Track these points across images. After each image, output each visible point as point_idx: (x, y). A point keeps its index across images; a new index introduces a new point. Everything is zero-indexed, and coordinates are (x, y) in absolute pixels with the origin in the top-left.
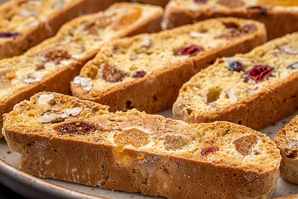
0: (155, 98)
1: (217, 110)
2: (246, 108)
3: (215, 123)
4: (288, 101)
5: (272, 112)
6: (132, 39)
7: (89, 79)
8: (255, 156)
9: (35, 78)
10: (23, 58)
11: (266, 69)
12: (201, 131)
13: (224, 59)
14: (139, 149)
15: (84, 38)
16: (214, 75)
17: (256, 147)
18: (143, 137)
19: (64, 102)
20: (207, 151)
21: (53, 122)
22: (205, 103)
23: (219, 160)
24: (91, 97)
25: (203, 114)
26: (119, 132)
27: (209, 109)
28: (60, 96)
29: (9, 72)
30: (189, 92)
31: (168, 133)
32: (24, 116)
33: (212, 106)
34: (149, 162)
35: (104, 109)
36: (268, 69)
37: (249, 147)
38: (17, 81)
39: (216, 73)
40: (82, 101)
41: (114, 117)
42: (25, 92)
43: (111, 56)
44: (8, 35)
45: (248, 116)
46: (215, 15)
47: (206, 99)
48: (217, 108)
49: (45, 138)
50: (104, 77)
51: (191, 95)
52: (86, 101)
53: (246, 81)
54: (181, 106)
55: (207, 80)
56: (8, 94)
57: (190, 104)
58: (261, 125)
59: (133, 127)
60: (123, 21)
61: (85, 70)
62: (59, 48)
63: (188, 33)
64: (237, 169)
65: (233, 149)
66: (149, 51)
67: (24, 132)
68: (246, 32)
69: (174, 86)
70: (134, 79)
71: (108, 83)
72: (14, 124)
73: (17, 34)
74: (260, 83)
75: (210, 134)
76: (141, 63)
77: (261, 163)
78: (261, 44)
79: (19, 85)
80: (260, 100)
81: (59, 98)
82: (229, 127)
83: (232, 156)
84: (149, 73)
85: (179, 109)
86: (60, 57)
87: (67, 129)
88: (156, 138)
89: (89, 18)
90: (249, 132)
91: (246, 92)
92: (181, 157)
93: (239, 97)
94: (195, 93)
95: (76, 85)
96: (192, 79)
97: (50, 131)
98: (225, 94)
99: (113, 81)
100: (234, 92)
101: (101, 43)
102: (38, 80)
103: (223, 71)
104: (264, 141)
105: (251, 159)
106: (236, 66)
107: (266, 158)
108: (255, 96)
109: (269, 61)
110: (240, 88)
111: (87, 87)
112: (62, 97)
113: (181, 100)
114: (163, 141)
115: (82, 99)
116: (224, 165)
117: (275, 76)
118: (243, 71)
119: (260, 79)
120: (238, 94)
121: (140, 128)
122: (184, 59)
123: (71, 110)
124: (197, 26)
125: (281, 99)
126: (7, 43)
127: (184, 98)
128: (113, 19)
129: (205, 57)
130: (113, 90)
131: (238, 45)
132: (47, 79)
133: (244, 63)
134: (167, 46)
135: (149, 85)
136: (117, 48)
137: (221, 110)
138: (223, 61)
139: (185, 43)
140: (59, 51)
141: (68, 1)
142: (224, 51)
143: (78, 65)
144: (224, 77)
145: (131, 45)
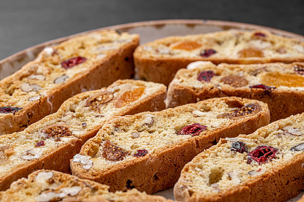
0: (156, 178)
1: (219, 192)
2: (248, 191)
4: (291, 183)
5: (275, 194)
6: (134, 116)
7: (90, 157)
9: (34, 155)
10: (23, 134)
11: (269, 150)
13: (227, 139)
15: (85, 114)
16: (217, 156)
19: (63, 181)
22: (207, 185)
24: (91, 176)
25: (205, 196)
27: (211, 191)
28: (59, 175)
29: (8, 148)
30: (191, 172)
32: (21, 194)
33: (214, 187)
35: (103, 189)
36: (272, 150)
38: (15, 158)
39: (219, 153)
40: (81, 180)
41: (113, 197)
42: (24, 169)
43: (113, 133)
44: (8, 110)
45: (251, 199)
46: (218, 94)
47: (208, 180)
48: (219, 189)
50: (105, 155)
51: (193, 175)
52: (86, 180)
53: (249, 162)
54: (182, 187)
55: (209, 160)
56: (6, 171)
57: (191, 185)
60: (124, 98)
61: (85, 148)
62: (60, 124)
63: (191, 112)
66: (151, 129)
68: (250, 111)
69: (176, 165)
70: (135, 158)
71: (108, 161)
73: (17, 109)
74: (263, 165)
76: (143, 142)
78: (265, 124)
79: (17, 162)
80: (263, 182)
81: (58, 176)
84: (150, 152)
85: (180, 190)
86: (60, 133)
89: (92, 94)
91: (249, 173)
93: (241, 178)
94: (197, 174)
95: (76, 164)
96: (195, 159)
98: (227, 175)
99: (113, 160)
100: (236, 174)
101: (103, 119)
102: (36, 157)
103: (225, 152)
106: (239, 147)
108: (258, 178)
109: (273, 142)
110: (243, 170)
111: (87, 166)
112: (61, 176)
113: (183, 181)
115: (81, 178)
117: (279, 158)
118: (247, 152)
119: (263, 161)
120: (241, 176)
122: (186, 138)
123: (69, 189)
124: (200, 104)
125: (284, 181)
126: (6, 118)
127: (186, 179)
128: (115, 95)
129: (207, 135)
130: (113, 169)
131: (241, 125)
132: (46, 156)
133: (248, 144)
134: (169, 124)
135: (151, 164)
136: (119, 125)
137: (223, 193)
138: (226, 142)
139: (188, 122)
140: (60, 127)
141: (71, 76)
142: (227, 129)
143: (78, 142)
144: (227, 158)
145: (133, 122)
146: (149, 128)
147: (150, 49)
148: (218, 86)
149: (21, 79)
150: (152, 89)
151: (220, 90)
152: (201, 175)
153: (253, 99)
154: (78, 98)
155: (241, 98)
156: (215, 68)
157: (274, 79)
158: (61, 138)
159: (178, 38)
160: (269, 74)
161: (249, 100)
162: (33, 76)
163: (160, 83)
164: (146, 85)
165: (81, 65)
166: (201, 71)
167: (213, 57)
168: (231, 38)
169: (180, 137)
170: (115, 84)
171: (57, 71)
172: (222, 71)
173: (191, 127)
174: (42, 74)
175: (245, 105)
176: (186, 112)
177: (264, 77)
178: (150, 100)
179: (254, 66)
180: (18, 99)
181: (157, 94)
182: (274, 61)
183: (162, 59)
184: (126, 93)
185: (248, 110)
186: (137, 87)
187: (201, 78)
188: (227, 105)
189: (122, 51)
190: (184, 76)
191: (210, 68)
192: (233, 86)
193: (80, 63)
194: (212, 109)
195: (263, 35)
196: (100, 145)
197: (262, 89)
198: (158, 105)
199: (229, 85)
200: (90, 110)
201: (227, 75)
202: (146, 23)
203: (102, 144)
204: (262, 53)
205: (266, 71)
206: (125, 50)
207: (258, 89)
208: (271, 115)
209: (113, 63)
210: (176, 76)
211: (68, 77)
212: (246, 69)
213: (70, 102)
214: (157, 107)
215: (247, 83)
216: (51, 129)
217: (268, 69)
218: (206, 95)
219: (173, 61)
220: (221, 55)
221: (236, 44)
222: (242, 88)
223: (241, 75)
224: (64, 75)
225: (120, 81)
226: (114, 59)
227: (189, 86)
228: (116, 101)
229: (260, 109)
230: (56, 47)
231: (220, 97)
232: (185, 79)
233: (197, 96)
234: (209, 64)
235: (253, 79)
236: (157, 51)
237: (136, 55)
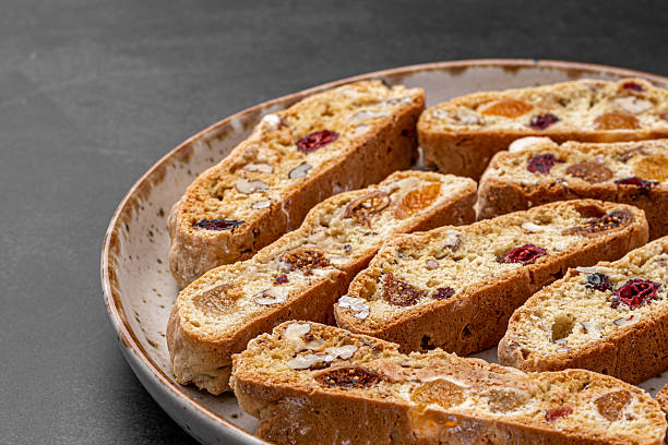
0: (467, 332)
1: (569, 352)
2: (613, 350)
3: (567, 371)
5: (656, 356)
6: (428, 234)
7: (364, 300)
8: (628, 422)
9: (274, 298)
10: (251, 264)
11: (647, 286)
12: (544, 384)
13: (579, 269)
14: (450, 410)
15: (348, 231)
16: (564, 296)
17: (629, 409)
18: (455, 393)
19: (328, 337)
20: (554, 415)
21: (312, 368)
22: (550, 341)
23: (572, 427)
24: (369, 328)
25: (547, 358)
26: (418, 385)
27: (556, 351)
28: (320, 328)
29: (231, 287)
30: (524, 322)
31: (494, 387)
32: (265, 358)
33: (560, 345)
34: (464, 430)
35: (391, 348)
36: (651, 286)
37: (619, 408)
38: (247, 302)
39: (566, 293)
40: (355, 335)
41: (407, 360)
42: (261, 320)
43: (396, 262)
44: (222, 225)
45: (617, 362)
46: (563, 195)
47: (550, 333)
48: (568, 348)
49: (302, 393)
50: (387, 297)
51: (528, 327)
52: (363, 336)
53: (614, 306)
54: (511, 345)
55: (551, 303)
56: (236, 323)
57: (525, 341)
58: (638, 376)
59: (439, 377)
60: (409, 202)
61: (356, 285)
62: (308, 247)
63: (520, 225)
64: (600, 441)
65: (594, 412)
66: (457, 254)
67: (268, 383)
68: (616, 223)
69: (498, 312)
70: (436, 300)
71: (394, 306)
72: (252, 371)
73: (236, 223)
74: (637, 310)
75: (558, 389)
76: (445, 275)
77: (637, 433)
78: (640, 244)
79: (249, 309)
80: (637, 336)
81: (318, 330)
82: (588, 378)
83: (593, 422)
84: (458, 291)
85: (508, 350)
86: (310, 262)
87: (335, 379)
88: (475, 394)
89: (354, 196)
90: (620, 386)
91: (614, 323)
92: (514, 422)
93: (602, 331)
94: (533, 325)
95: (344, 310)
96: (529, 301)
97: (308, 381)
98: (581, 327)
99: (401, 304)
100: (595, 324)
101: (377, 239)
102: (279, 300)
103: (577, 290)
104: (641, 400)
105: (622, 426)
106: (598, 281)
107: (645, 425)
108: (628, 330)
109: (654, 273)
110: (605, 317)
111: (361, 314)
112: (323, 329)
113: (512, 336)
114: (486, 399)
115: (354, 333)
116: (580, 434)
117: (661, 299)
118: (611, 289)
119: (636, 303)
120: (598, 327)
121: (450, 379)
122: (514, 268)
123: (338, 350)
124: (534, 212)
126: (220, 238)
127: (517, 332)
128: (393, 197)
129: (547, 264)
130: (403, 318)
131: (602, 245)
132: (294, 299)
133: (612, 276)
134: (486, 246)
135: (459, 311)
136: (405, 249)
137: (575, 352)
138: (578, 273)
139: (515, 241)
140: (309, 253)
141: (316, 166)
142: (578, 254)
143: (340, 276)
144: (579, 298)
145: (427, 243)
146: (454, 252)
147: (443, 116)
148: (563, 180)
149: (233, 170)
150: (453, 186)
151: (566, 188)
152: (539, 327)
153: (621, 202)
154: (331, 203)
155: (600, 202)
156: (557, 150)
157: (656, 168)
158: (314, 270)
159: (491, 94)
160: (647, 160)
161: (615, 205)
162: (251, 166)
163: (467, 177)
164: (442, 180)
165: (330, 146)
166: (534, 154)
167: (553, 128)
168: (582, 94)
169: (505, 267)
170: (390, 178)
171: (291, 157)
172: (569, 154)
173: (520, 250)
174: (266, 162)
175: (608, 212)
176: (512, 225)
177: (639, 164)
178: (451, 206)
179: (623, 144)
180: (234, 207)
181: (461, 196)
182: (656, 136)
183: (467, 133)
184: (410, 194)
185: (613, 221)
186: (429, 184)
187: (534, 167)
188: (578, 214)
189: (397, 119)
190: (505, 165)
191: (548, 149)
192: (588, 180)
193: (329, 142)
194: (554, 220)
195: (638, 88)
196: (378, 281)
197: (635, 186)
198: (464, 213)
199: (580, 180)
200: (353, 224)
201: (578, 162)
202: (433, 66)
203: (381, 280)
204: (637, 121)
205: (643, 153)
206: (401, 118)
207: (629, 186)
208: (651, 227)
209: (383, 142)
210: (491, 164)
211: (311, 168)
212: (610, 151)
213: (321, 211)
214: (462, 217)
215: (611, 174)
216: (295, 255)
217: (645, 150)
218: (544, 196)
219: (485, 136)
220: (566, 125)
221: (592, 105)
222: (603, 185)
223: (601, 161)
224: (304, 163)
225: (398, 173)
226: (384, 133)
227: (515, 181)
228: (395, 207)
229: (633, 220)
230: (283, 113)
231: (566, 200)
232: (507, 169)
233: (528, 199)
234: (546, 140)
235: (621, 168)
236: (457, 119)
237: (422, 126)
